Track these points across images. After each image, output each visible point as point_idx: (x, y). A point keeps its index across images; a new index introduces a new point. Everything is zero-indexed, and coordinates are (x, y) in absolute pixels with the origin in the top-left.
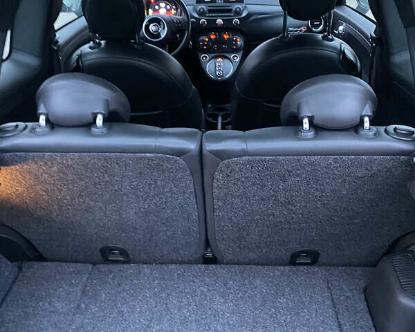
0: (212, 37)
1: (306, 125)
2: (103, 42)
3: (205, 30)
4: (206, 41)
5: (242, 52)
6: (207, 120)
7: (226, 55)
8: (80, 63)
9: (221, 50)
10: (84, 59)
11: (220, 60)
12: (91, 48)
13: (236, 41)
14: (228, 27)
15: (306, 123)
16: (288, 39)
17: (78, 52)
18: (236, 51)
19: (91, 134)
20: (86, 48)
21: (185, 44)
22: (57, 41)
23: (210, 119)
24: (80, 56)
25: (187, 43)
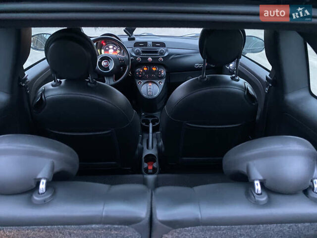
0: (145, 69)
1: (258, 187)
2: (63, 81)
3: (140, 65)
4: (141, 72)
5: (165, 79)
6: (142, 125)
7: (154, 81)
8: (43, 97)
9: (151, 78)
10: (46, 95)
11: (150, 84)
12: (53, 85)
13: (161, 72)
14: (156, 63)
15: (257, 184)
16: (206, 79)
17: (42, 88)
18: (161, 78)
19: (31, 203)
20: (49, 85)
21: (127, 74)
22: (26, 79)
23: (144, 124)
24: (44, 91)
25: (128, 72)
